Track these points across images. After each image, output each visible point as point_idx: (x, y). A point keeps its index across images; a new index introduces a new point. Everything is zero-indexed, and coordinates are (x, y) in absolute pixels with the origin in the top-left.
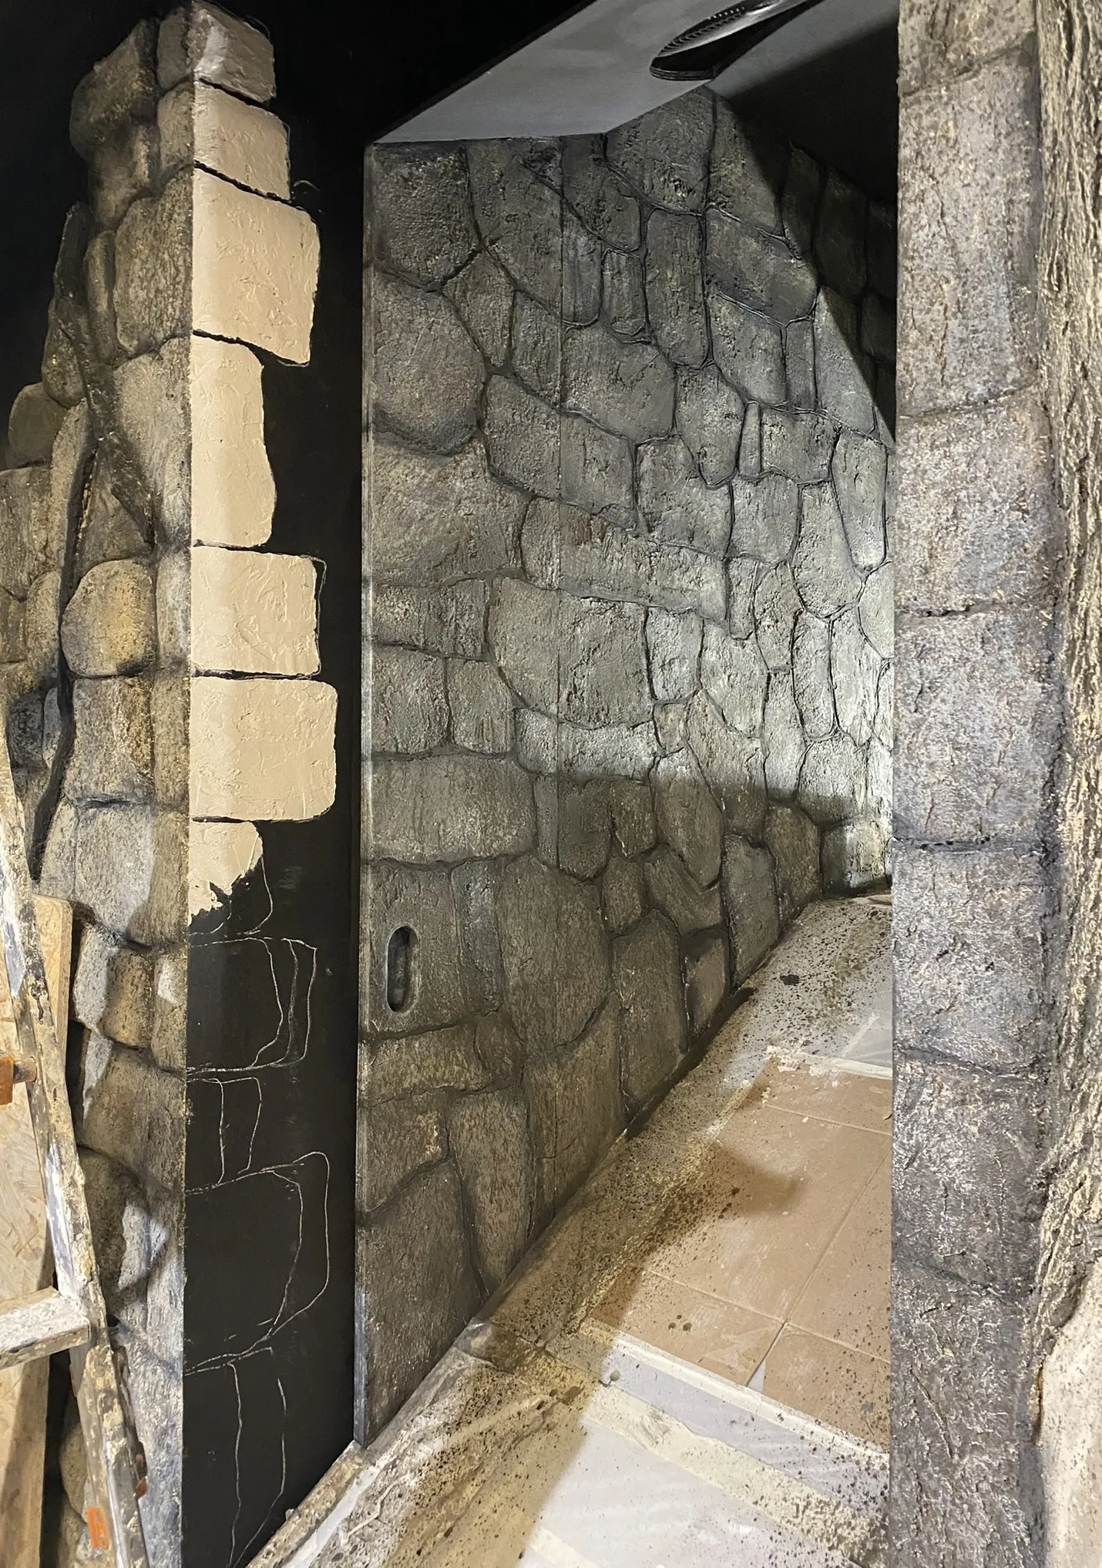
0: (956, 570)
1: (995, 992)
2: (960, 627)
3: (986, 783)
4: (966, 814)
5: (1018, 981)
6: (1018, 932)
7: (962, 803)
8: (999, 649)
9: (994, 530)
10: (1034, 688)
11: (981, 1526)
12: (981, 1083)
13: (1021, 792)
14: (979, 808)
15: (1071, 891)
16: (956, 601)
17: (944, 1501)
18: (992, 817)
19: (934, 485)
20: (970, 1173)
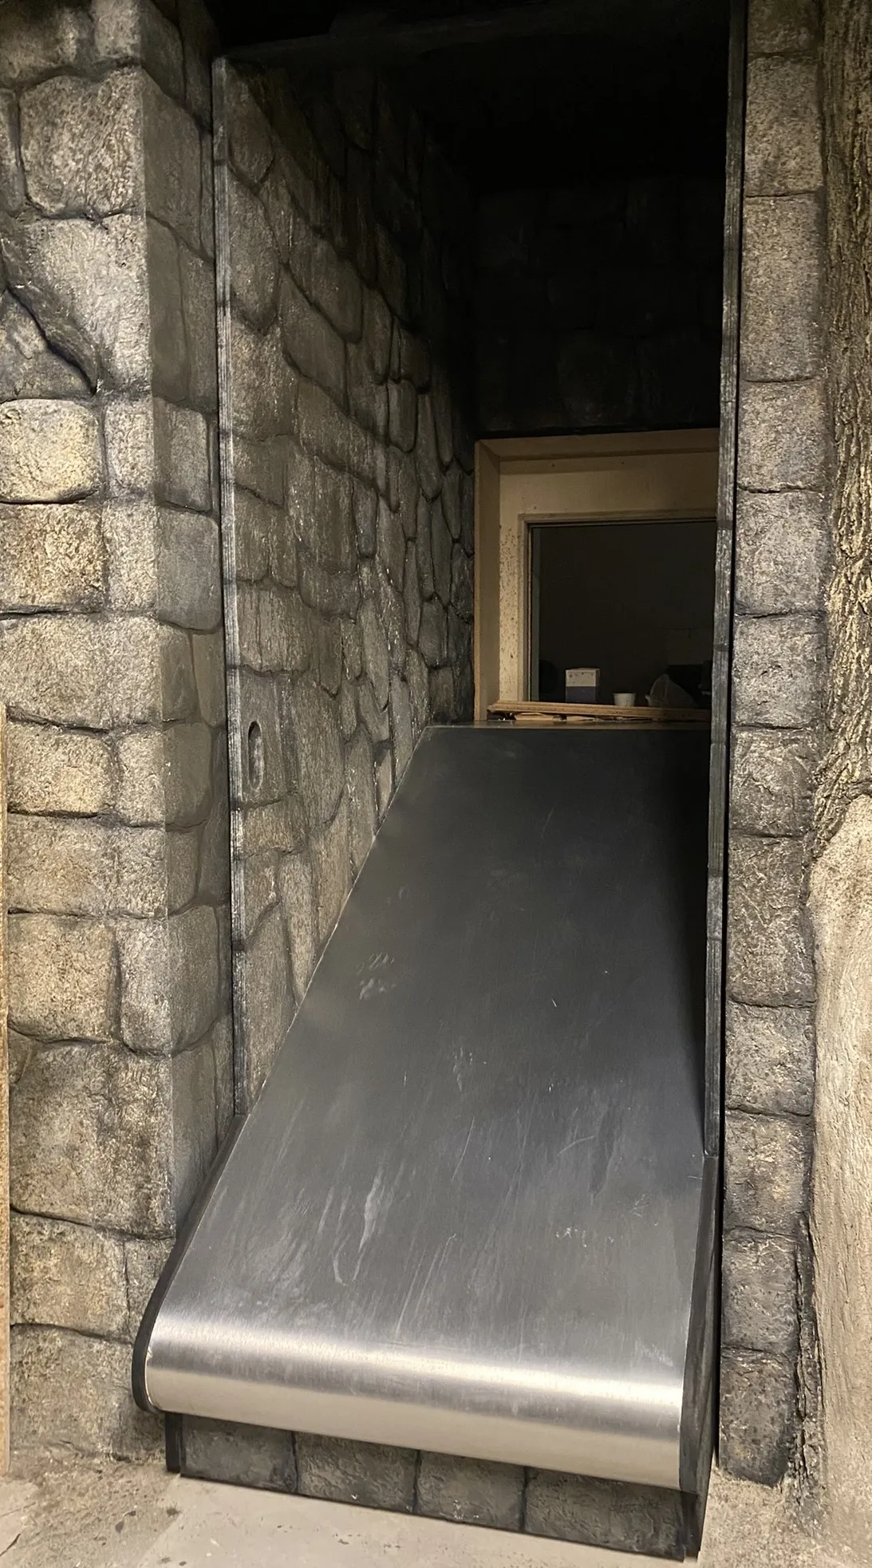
0: (776, 469)
1: (793, 688)
2: (777, 499)
3: (790, 582)
4: (779, 599)
5: (804, 681)
6: (805, 657)
7: (778, 593)
8: (799, 512)
9: (797, 449)
10: (817, 533)
11: (781, 952)
12: (783, 735)
13: (808, 586)
14: (787, 594)
15: (833, 633)
16: (777, 485)
17: (761, 947)
18: (794, 600)
19: (764, 421)
20: (778, 782)
